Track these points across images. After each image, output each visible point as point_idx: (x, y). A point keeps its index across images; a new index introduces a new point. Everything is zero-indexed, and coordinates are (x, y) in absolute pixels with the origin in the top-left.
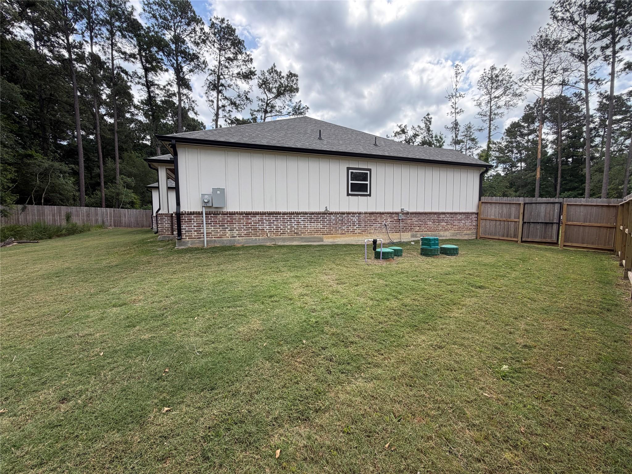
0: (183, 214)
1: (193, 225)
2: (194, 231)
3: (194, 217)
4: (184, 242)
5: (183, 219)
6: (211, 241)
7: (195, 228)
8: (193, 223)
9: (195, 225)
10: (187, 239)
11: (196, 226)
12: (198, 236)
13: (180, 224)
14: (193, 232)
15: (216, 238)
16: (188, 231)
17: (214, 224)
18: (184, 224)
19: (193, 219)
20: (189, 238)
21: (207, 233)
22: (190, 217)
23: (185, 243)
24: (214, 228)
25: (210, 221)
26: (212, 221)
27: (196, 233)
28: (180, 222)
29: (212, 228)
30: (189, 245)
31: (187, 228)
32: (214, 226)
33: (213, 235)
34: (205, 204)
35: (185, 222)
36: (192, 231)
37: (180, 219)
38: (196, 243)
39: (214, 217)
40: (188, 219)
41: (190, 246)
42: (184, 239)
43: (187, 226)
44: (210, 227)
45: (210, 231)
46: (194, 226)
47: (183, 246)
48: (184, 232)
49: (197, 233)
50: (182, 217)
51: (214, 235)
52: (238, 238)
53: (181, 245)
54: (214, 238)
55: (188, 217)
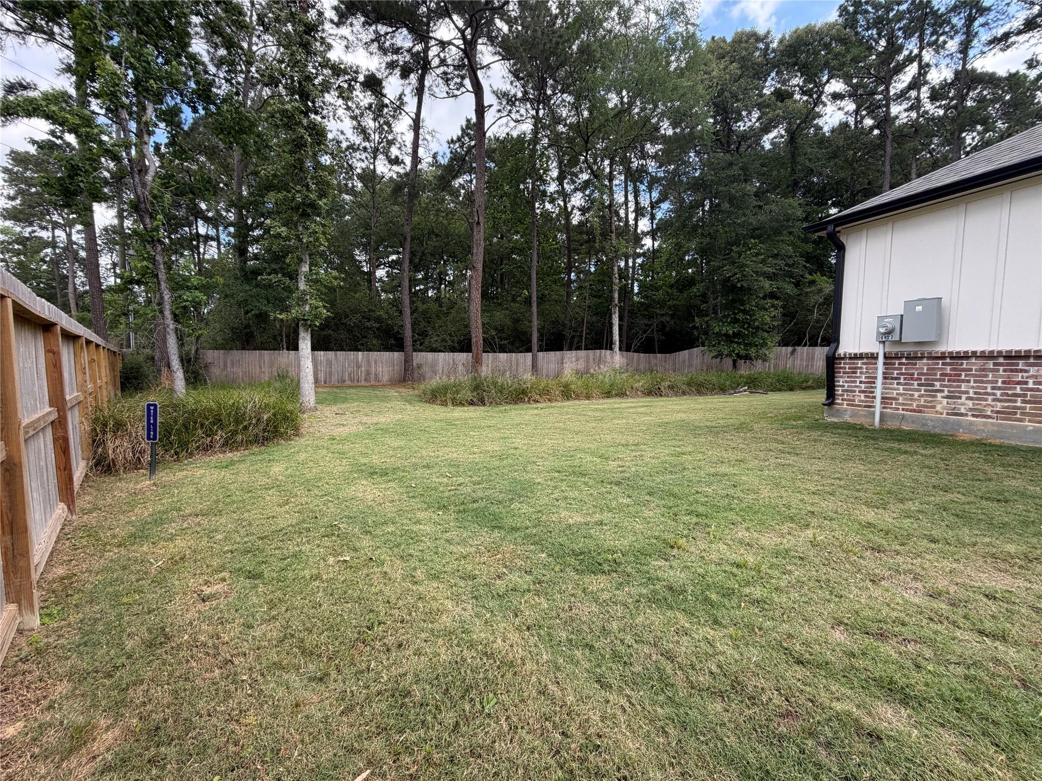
0: (843, 359)
1: (858, 380)
2: (860, 392)
3: (863, 364)
4: (838, 410)
5: (841, 368)
6: (893, 416)
7: (863, 385)
8: (858, 375)
9: (863, 379)
10: (845, 406)
11: (865, 383)
12: (866, 402)
13: (834, 377)
14: (857, 393)
15: (907, 410)
16: (847, 391)
17: (905, 379)
18: (841, 377)
19: (861, 368)
20: (848, 405)
21: (883, 398)
22: (854, 363)
23: (839, 413)
24: (904, 389)
25: (896, 372)
26: (902, 374)
27: (862, 395)
28: (834, 373)
29: (901, 387)
30: (847, 418)
31: (846, 385)
32: (906, 384)
33: (899, 404)
34: (885, 336)
35: (844, 373)
36: (855, 391)
37: (834, 368)
38: (862, 416)
39: (907, 364)
40: (849, 368)
41: (849, 420)
42: (839, 404)
43: (846, 382)
44: (895, 386)
45: (895, 395)
46: (861, 382)
47: (836, 417)
48: (840, 392)
49: (866, 397)
50: (840, 363)
51: (903, 404)
52: (970, 418)
53: (833, 416)
54: (903, 410)
55: (850, 364)
